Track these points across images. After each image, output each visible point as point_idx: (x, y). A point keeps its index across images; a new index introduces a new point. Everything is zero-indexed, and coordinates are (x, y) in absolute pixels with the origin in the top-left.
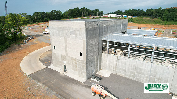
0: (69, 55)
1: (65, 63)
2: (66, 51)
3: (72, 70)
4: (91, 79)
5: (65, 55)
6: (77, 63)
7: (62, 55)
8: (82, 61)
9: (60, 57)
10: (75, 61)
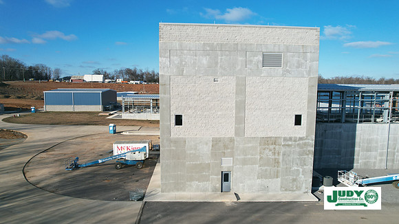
0: (248, 134)
6: (283, 150)
7: (214, 139)
8: (301, 139)
9: (206, 149)
10: (272, 147)
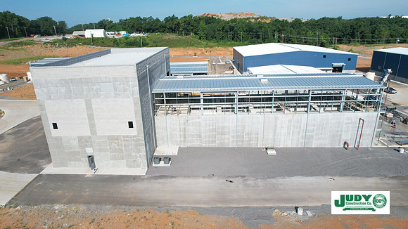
0: (99, 134)
1: (89, 151)
2: (92, 126)
3: (112, 161)
4: (154, 165)
5: (89, 134)
6: (124, 143)
7: (79, 137)
8: (134, 136)
9: (75, 143)
